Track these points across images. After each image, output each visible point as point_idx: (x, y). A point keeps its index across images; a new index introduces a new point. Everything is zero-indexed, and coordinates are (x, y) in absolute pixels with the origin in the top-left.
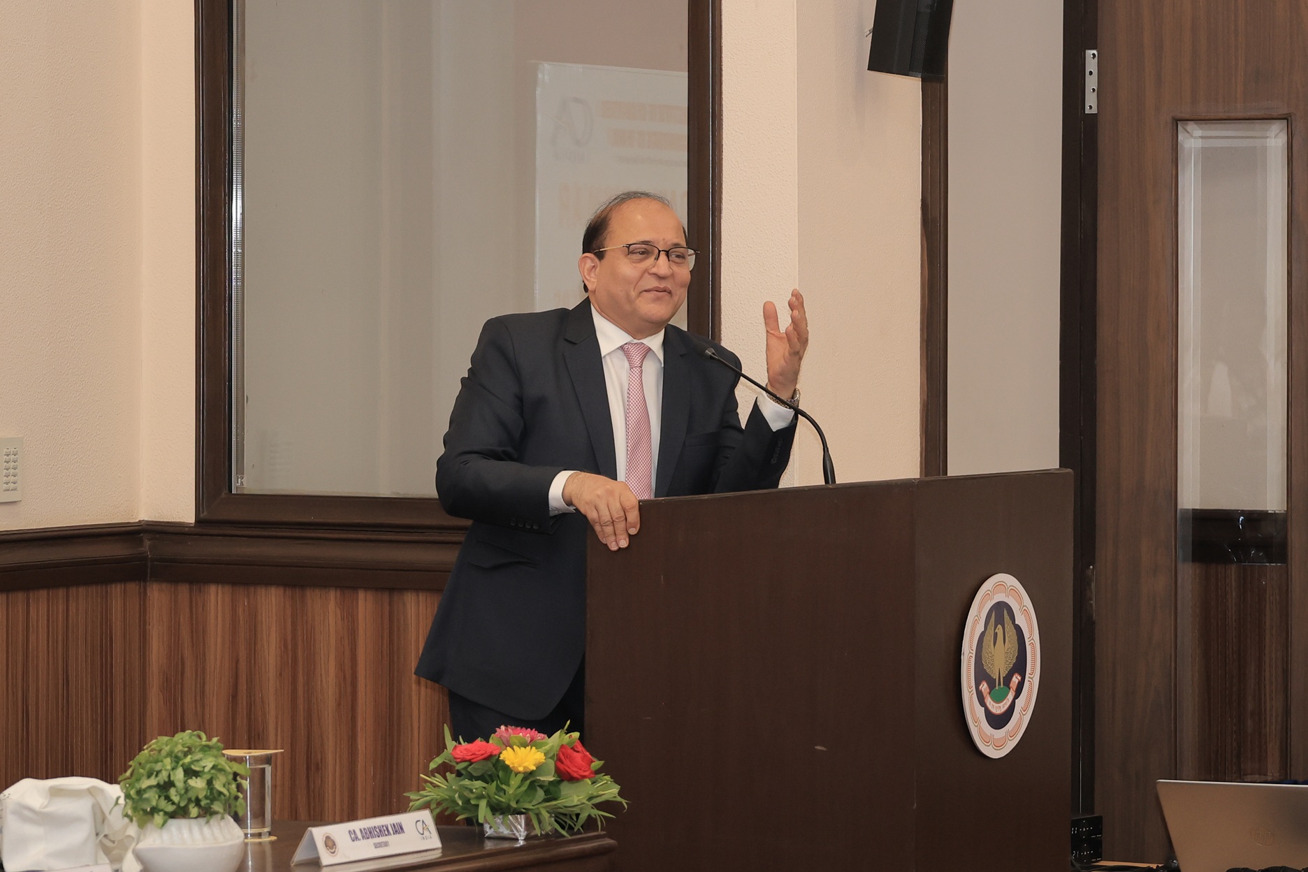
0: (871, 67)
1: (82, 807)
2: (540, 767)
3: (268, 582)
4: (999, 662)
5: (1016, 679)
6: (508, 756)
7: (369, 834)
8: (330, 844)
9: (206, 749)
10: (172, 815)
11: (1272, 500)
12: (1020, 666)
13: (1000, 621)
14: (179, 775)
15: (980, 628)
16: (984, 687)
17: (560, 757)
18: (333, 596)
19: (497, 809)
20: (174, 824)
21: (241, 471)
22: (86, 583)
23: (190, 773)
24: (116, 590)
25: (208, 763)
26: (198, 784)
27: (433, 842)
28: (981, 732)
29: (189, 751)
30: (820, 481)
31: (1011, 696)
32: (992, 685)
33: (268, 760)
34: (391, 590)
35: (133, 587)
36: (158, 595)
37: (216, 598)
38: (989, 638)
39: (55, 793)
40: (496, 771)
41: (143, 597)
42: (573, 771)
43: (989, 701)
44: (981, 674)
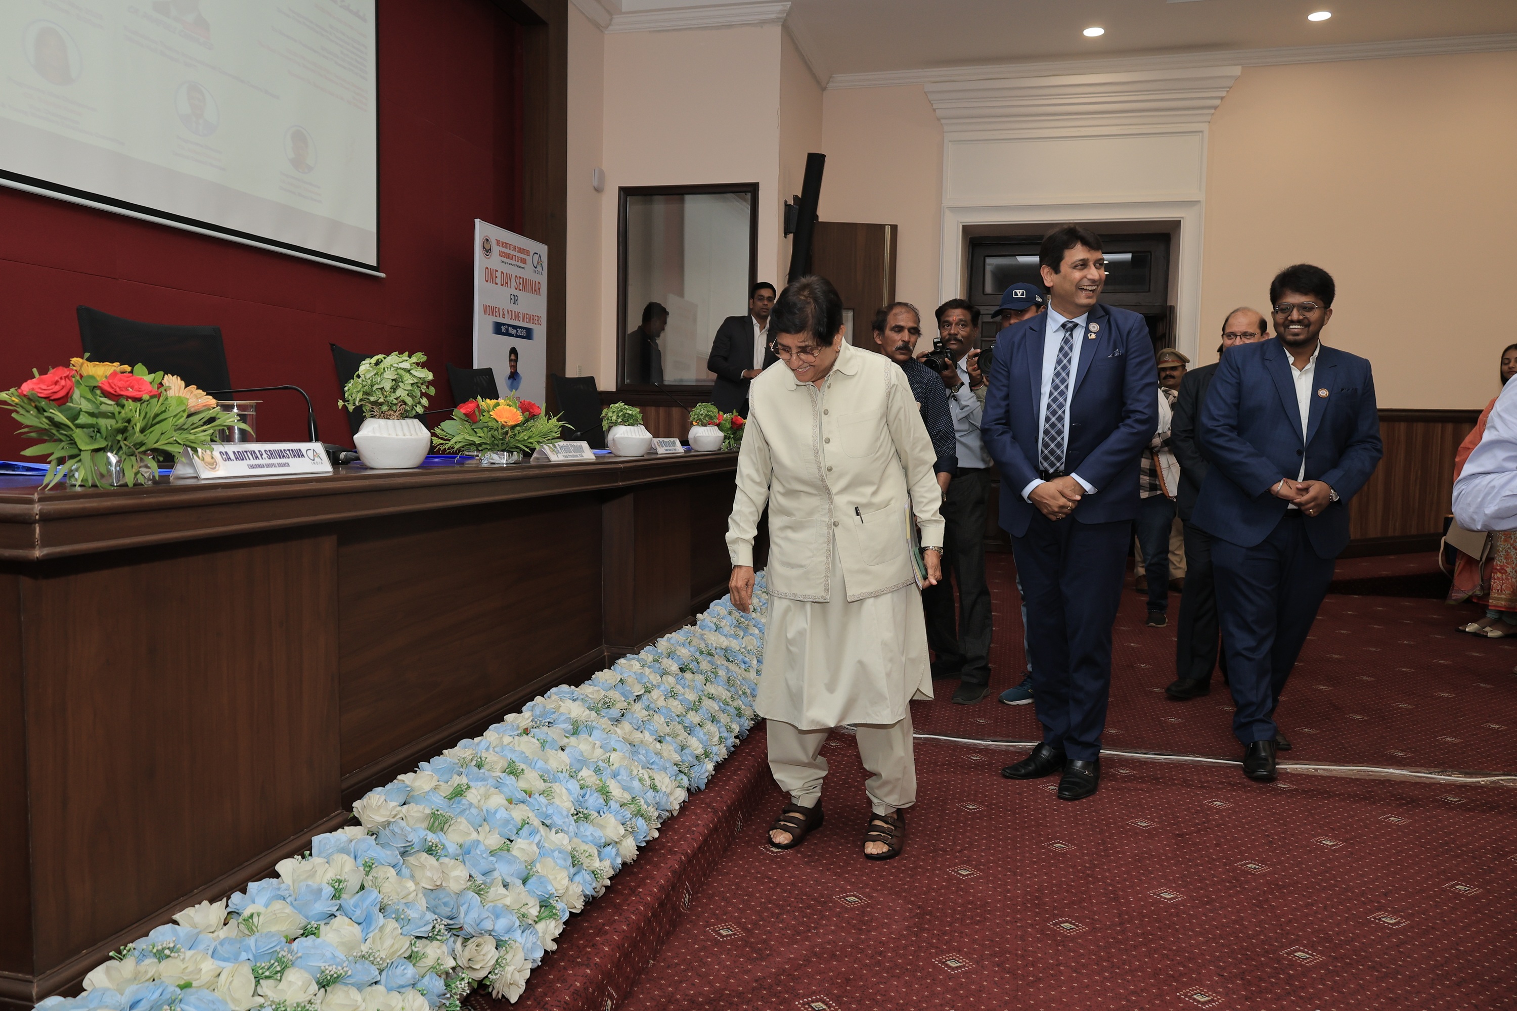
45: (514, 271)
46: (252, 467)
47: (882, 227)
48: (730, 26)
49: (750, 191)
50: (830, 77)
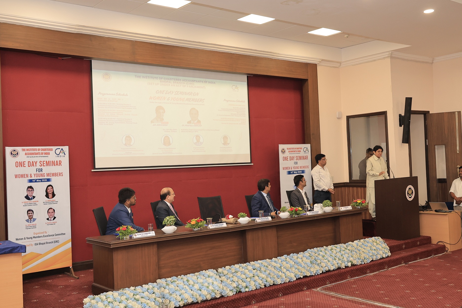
0: (402, 143)
1: (320, 206)
2: (360, 202)
3: (355, 187)
4: (410, 192)
5: (412, 194)
6: (358, 201)
7: (345, 208)
8: (341, 209)
9: (329, 201)
10: (326, 206)
11: (445, 177)
12: (412, 193)
13: (410, 189)
14: (326, 203)
15: (408, 190)
16: (408, 195)
17: (362, 201)
18: (360, 188)
19: (357, 206)
20: (326, 207)
21: (353, 178)
22: (340, 187)
23: (327, 203)
24: (343, 188)
25: (329, 202)
26: (327, 204)
27: (351, 208)
28: (408, 199)
29: (327, 201)
30: (393, 178)
31: (411, 195)
32: (409, 194)
33: (339, 202)
34: (364, 187)
35: (344, 188)
36: (346, 188)
37: (351, 188)
38: (409, 191)
39: (317, 205)
40: (357, 203)
41: (345, 188)
42: (363, 203)
43: (409, 196)
44: (408, 194)
45: (295, 155)
46: (142, 236)
47: (454, 113)
48: (375, 60)
49: (384, 114)
50: (433, 59)
